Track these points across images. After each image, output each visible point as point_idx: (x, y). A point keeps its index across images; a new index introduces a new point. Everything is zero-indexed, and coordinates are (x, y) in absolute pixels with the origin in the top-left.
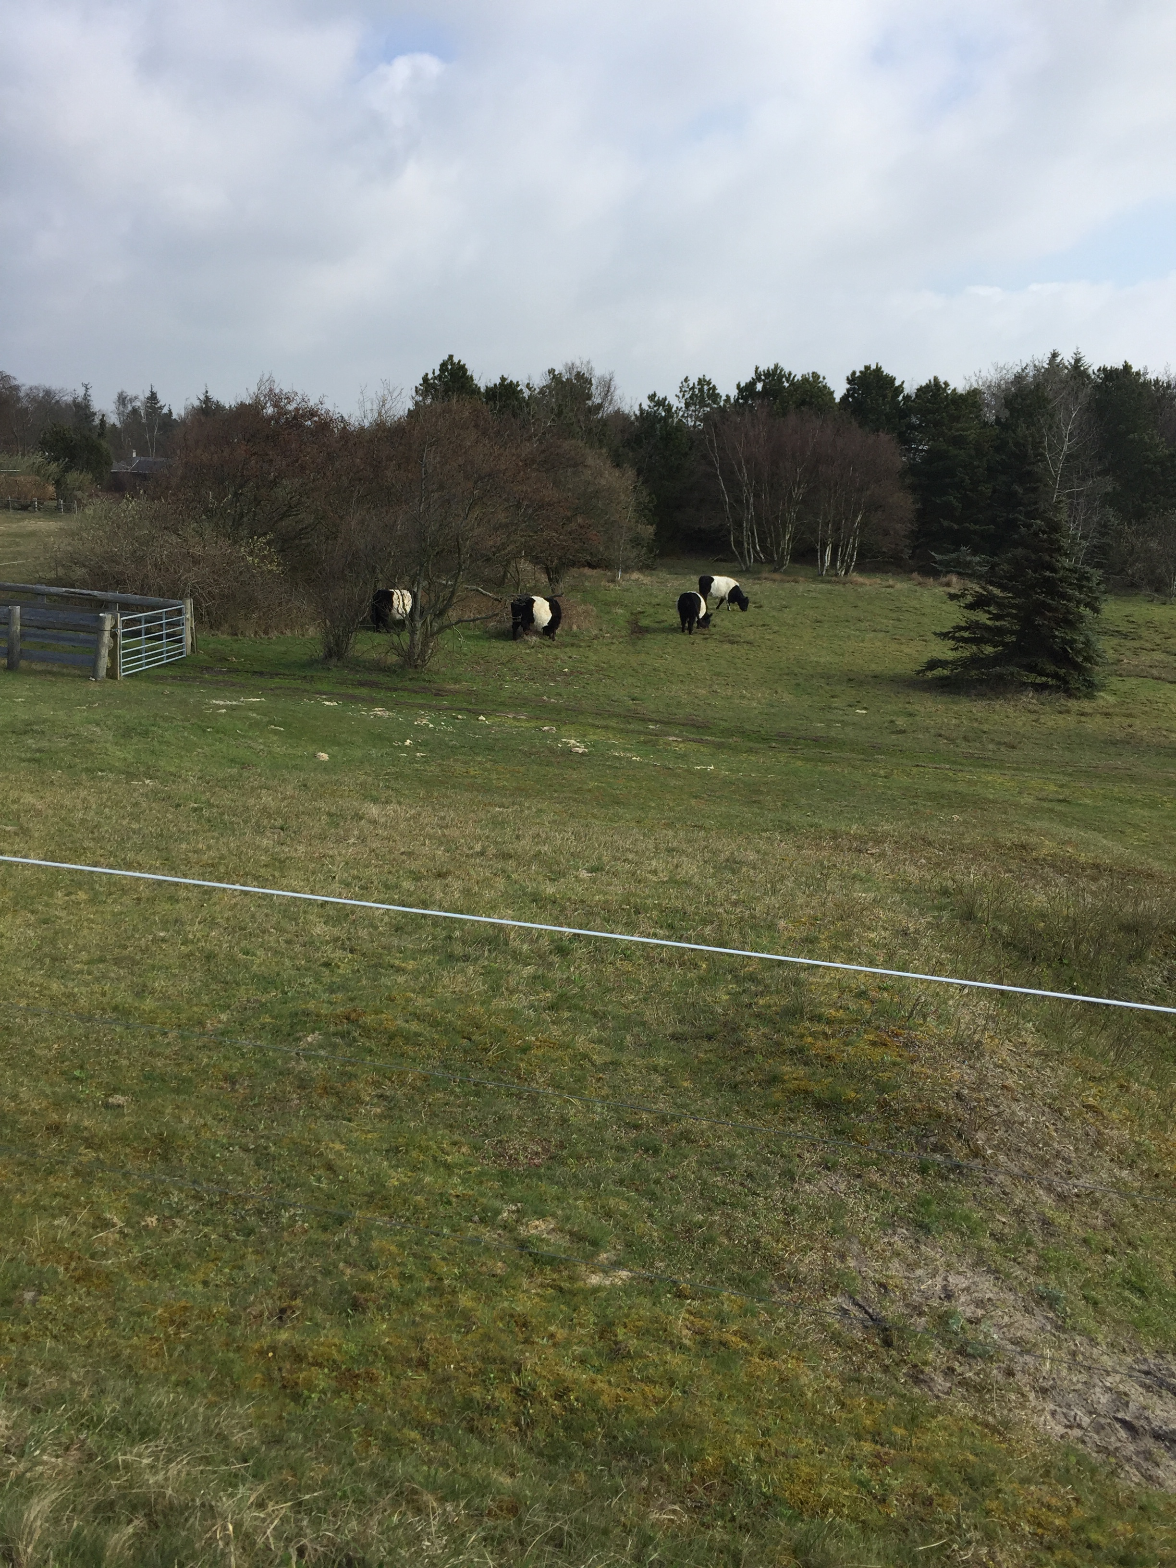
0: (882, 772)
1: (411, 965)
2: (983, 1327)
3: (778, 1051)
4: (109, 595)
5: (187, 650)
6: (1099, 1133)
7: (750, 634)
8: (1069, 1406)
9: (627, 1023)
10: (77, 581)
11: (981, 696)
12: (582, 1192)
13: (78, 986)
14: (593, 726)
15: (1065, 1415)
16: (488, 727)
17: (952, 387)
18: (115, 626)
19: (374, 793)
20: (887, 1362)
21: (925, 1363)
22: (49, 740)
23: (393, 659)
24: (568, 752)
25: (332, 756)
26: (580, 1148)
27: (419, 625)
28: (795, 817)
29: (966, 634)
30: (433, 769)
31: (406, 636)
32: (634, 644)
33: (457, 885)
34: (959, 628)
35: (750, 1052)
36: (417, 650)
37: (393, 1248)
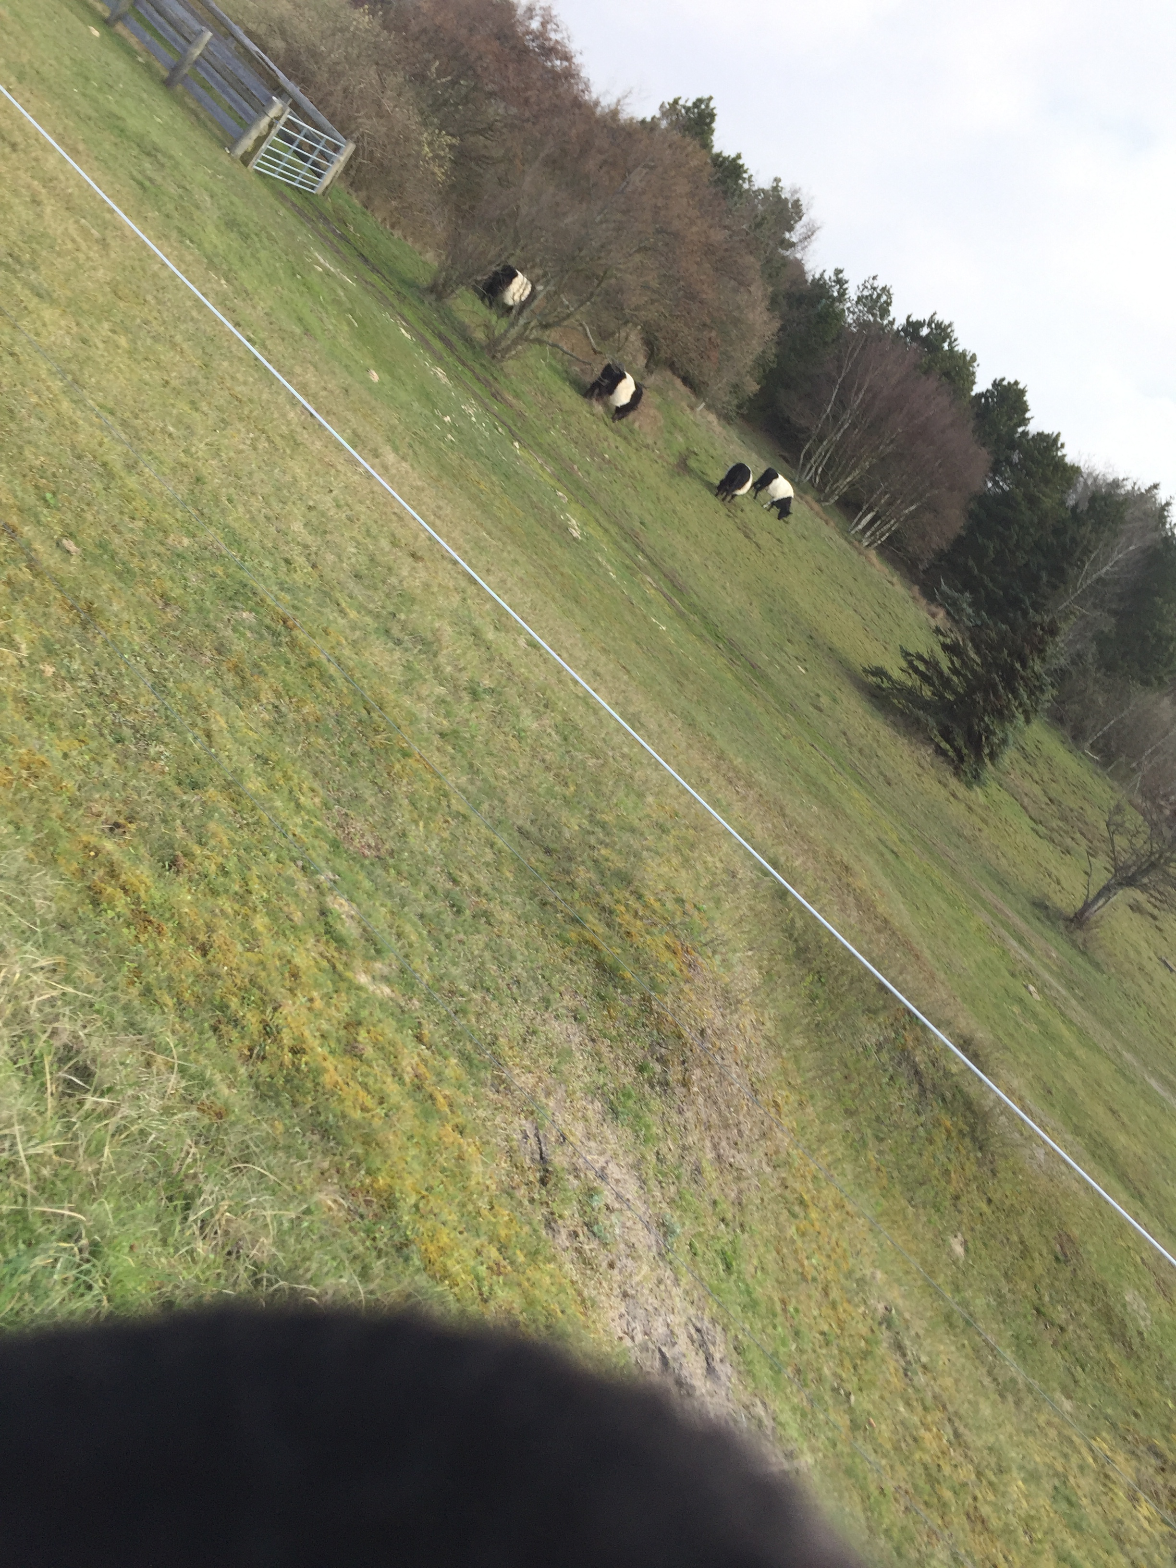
0: (784, 731)
1: (353, 614)
2: (613, 1218)
3: (592, 899)
4: (291, 86)
5: (319, 189)
6: (771, 1129)
7: (763, 539)
8: (634, 1318)
9: (490, 792)
10: (272, 49)
11: (895, 725)
12: (389, 903)
13: (84, 420)
14: (597, 520)
15: (628, 1324)
16: (517, 457)
17: (1064, 451)
18: (278, 118)
19: (397, 442)
20: (536, 1196)
21: (560, 1216)
22: (164, 178)
23: (480, 335)
24: (565, 528)
25: (381, 383)
26: (405, 867)
27: (522, 322)
28: (701, 718)
29: (922, 667)
30: (453, 458)
31: (504, 323)
32: (672, 476)
33: (423, 574)
34: (920, 657)
35: (572, 885)
36: (504, 344)
37: (225, 839)
